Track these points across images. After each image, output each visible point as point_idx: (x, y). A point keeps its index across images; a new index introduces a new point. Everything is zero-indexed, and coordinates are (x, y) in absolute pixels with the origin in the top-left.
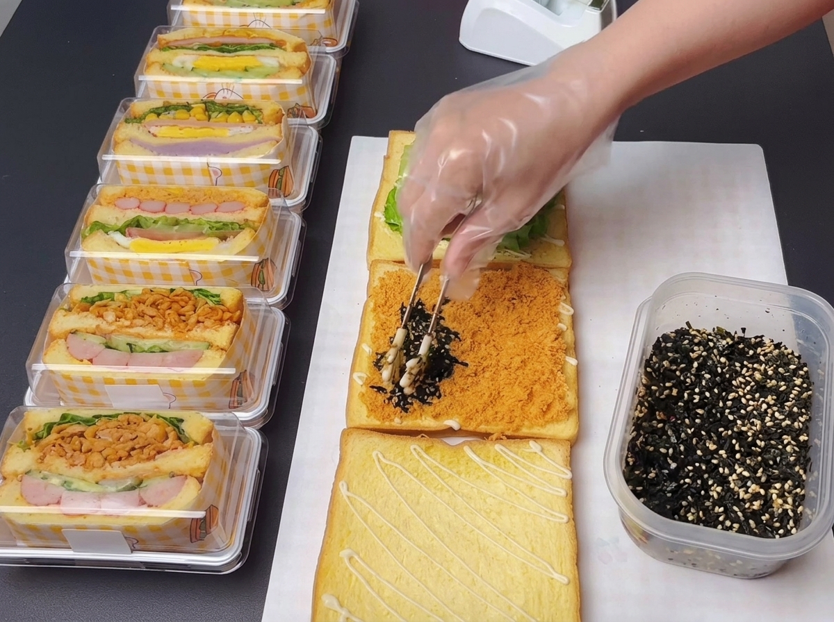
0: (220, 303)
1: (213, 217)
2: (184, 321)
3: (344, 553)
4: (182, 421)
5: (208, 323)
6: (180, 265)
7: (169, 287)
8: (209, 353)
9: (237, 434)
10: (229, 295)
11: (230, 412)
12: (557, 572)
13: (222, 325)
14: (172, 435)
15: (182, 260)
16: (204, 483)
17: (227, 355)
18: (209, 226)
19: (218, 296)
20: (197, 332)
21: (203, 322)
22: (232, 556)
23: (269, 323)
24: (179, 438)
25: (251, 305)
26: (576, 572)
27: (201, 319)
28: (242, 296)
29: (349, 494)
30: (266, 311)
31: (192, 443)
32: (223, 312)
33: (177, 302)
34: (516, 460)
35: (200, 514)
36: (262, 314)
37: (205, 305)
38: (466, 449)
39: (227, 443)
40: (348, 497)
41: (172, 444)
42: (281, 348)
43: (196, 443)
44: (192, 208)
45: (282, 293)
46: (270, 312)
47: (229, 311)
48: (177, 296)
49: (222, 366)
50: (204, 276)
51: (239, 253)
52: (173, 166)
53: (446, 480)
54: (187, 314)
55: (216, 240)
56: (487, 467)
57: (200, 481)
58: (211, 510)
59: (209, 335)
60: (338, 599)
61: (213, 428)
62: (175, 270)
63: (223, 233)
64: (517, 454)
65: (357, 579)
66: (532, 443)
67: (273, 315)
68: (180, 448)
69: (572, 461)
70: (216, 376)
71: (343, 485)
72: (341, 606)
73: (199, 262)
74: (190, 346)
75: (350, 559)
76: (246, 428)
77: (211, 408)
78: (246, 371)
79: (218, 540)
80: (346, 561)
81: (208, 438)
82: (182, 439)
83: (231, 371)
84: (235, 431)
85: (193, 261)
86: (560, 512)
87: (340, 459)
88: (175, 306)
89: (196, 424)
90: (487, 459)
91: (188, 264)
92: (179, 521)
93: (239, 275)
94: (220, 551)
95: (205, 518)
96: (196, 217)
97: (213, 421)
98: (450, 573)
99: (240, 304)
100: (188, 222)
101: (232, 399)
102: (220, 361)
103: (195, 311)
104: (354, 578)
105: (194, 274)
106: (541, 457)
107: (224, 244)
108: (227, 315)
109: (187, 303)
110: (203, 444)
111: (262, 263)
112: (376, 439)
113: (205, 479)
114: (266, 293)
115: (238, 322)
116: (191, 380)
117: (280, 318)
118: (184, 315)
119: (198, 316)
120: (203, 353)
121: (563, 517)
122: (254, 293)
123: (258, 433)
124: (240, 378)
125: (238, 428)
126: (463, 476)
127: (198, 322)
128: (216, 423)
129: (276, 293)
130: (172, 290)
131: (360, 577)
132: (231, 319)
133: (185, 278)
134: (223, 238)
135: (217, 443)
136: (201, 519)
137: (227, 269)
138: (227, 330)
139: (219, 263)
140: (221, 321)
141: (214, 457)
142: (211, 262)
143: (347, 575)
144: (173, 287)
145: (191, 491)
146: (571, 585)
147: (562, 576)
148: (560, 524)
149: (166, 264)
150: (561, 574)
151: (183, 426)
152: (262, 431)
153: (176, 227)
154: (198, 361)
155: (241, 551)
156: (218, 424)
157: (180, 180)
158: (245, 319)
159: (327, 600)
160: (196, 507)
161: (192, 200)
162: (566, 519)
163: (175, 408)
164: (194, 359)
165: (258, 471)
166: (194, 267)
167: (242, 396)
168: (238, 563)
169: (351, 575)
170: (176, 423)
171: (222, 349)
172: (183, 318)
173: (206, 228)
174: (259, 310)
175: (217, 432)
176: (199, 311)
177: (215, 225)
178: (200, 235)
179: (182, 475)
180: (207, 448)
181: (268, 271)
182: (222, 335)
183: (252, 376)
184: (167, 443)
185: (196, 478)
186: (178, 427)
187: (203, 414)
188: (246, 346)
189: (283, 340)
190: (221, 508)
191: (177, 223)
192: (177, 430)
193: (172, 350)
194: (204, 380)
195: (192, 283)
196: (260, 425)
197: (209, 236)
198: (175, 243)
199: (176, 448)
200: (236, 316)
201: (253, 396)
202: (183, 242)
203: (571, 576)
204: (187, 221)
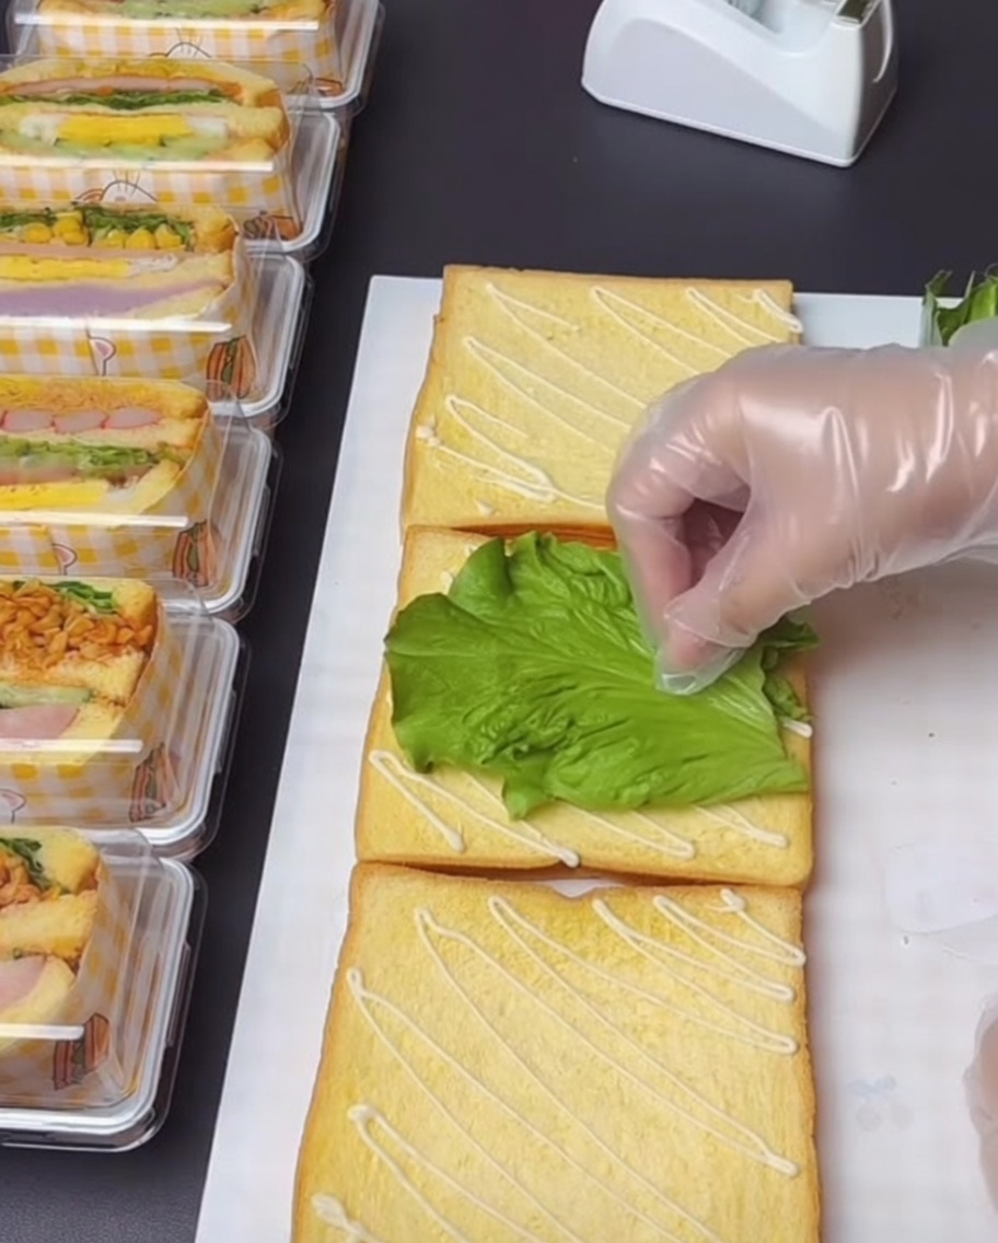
0: (111, 609)
1: (96, 439)
2: (41, 646)
3: (356, 1112)
4: (36, 846)
5: (88, 649)
6: (32, 533)
7: (11, 578)
8: (90, 711)
9: (144, 872)
10: (130, 594)
11: (131, 828)
12: (776, 1154)
13: (116, 654)
14: (18, 874)
15: (38, 525)
16: (80, 972)
17: (126, 714)
18: (89, 458)
19: (107, 596)
20: (67, 670)
21: (78, 649)
22: (136, 1115)
23: (209, 648)
24: (32, 881)
25: (171, 615)
26: (813, 1152)
27: (73, 641)
28: (155, 597)
29: (364, 994)
30: (202, 626)
31: (58, 890)
32: (119, 628)
33: (27, 609)
34: (695, 929)
35: (72, 1033)
36: (193, 633)
37: (81, 614)
38: (597, 905)
39: (125, 890)
40: (363, 999)
41: (18, 890)
42: (232, 698)
43: (65, 891)
44: (57, 421)
45: (233, 593)
46: (212, 627)
47: (129, 627)
48: (27, 595)
49: (116, 736)
50: (83, 555)
51: (152, 510)
52: (18, 336)
53: (559, 967)
54: (47, 632)
55: (104, 485)
56: (638, 942)
57: (75, 968)
58: (95, 1026)
59: (93, 674)
60: (344, 1203)
61: (97, 860)
62: (23, 543)
63: (118, 470)
64: (695, 915)
65: (381, 1162)
66: (725, 893)
67: (215, 635)
68: (34, 899)
69: (806, 930)
70: (104, 756)
71: (353, 977)
72: (350, 1215)
73: (70, 528)
74: (52, 695)
75: (369, 1123)
76: (164, 861)
77: (93, 819)
78: (162, 745)
79: (109, 1084)
80: (360, 1127)
81: (88, 882)
82: (37, 882)
83: (131, 746)
84: (139, 867)
85: (59, 527)
86: (780, 1032)
87: (350, 925)
88: (24, 617)
89: (64, 852)
90: (637, 925)
91: (45, 532)
92: (30, 1047)
93: (149, 554)
94: (112, 1107)
95: (82, 1041)
96: (64, 439)
97: (98, 846)
98: (567, 1154)
99: (151, 614)
100: (48, 449)
101: (136, 802)
102: (112, 725)
103: (62, 627)
104: (375, 1159)
105: (62, 553)
106: (744, 922)
107: (120, 494)
108: (126, 634)
109: (46, 610)
110: (77, 893)
111: (192, 533)
112: (419, 884)
113: (82, 963)
114: (202, 590)
115: (147, 649)
116: (55, 764)
117: (228, 641)
118: (41, 635)
119: (70, 636)
120: (78, 711)
121: (784, 1041)
122: (179, 591)
123: (186, 870)
124: (151, 760)
125: (146, 860)
126: (591, 957)
127: (69, 648)
128: (104, 849)
129: (223, 589)
130: (17, 585)
131: (385, 1159)
132: (133, 641)
133: (43, 560)
134: (118, 481)
135: (107, 892)
136: (76, 1041)
137: (125, 544)
138: (128, 662)
139: (109, 529)
140: (115, 647)
141: (100, 917)
142: (95, 528)
143: (362, 1158)
144: (19, 578)
145: (54, 985)
146: (803, 1181)
147: (784, 1164)
148: (783, 1055)
149: (7, 532)
150: (783, 1156)
151: (40, 856)
152: (195, 865)
153: (24, 460)
154: (69, 725)
155: (154, 1105)
156: (109, 853)
157: (32, 362)
158: (161, 641)
159: (323, 1205)
160: (66, 1019)
161: (56, 405)
162: (792, 1047)
163: (25, 821)
164: (61, 723)
165: (188, 947)
166: (62, 539)
167: (154, 797)
168: (147, 1129)
169: (369, 1156)
170: (25, 850)
171: (116, 703)
172: (39, 640)
173: (84, 462)
174: (187, 626)
175: (105, 867)
176: (68, 628)
177: (101, 454)
178: (74, 474)
179: (37, 954)
180: (87, 900)
181: (207, 546)
182: (117, 674)
183: (175, 758)
184: (9, 891)
185: (66, 960)
186: (29, 858)
187: (81, 832)
188: (164, 697)
189: (236, 685)
190: (114, 1019)
191: (26, 449)
192: (27, 863)
193: (18, 705)
194: (81, 764)
195: (55, 570)
196: (189, 854)
197: (92, 475)
198: (23, 491)
199: (25, 901)
200: (144, 633)
201: (178, 794)
202: (38, 487)
203: (803, 1162)
204: (47, 446)
